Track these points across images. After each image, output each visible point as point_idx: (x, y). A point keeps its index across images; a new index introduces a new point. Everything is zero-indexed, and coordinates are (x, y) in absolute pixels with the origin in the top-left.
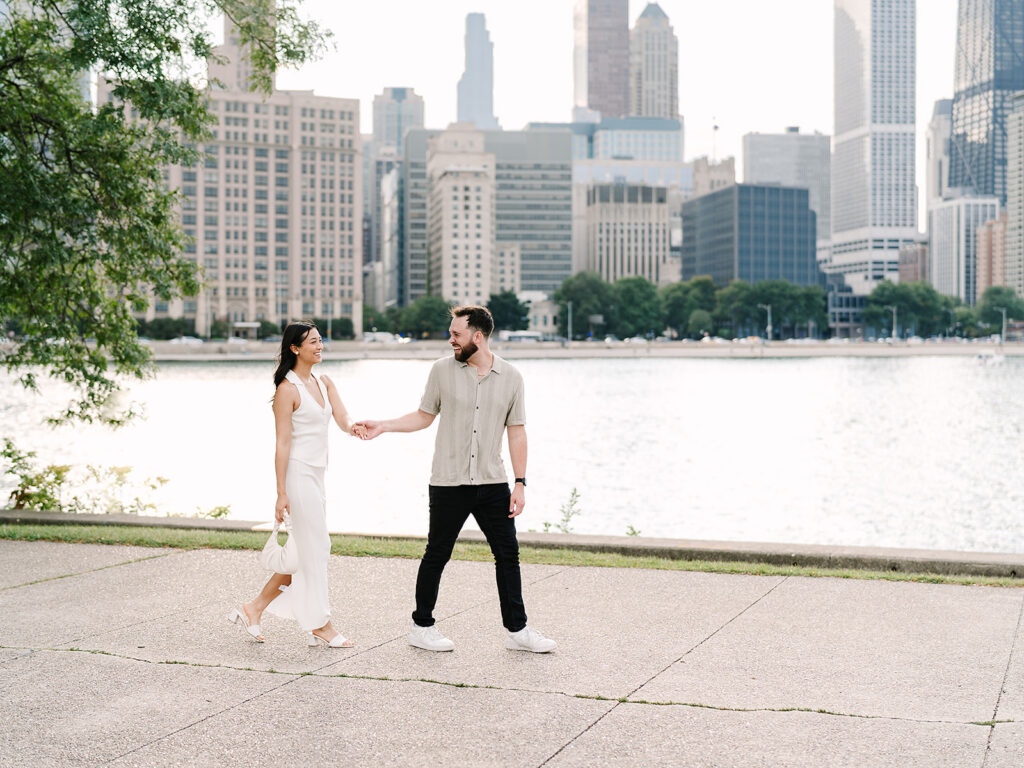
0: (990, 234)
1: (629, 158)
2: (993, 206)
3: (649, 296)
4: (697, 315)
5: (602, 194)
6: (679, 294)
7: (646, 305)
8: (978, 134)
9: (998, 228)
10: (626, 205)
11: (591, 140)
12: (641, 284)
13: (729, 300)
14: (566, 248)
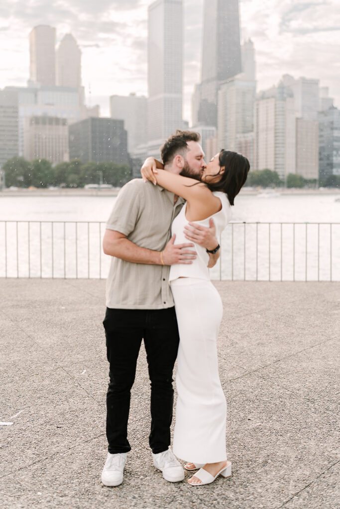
0: (211, 143)
1: (52, 105)
2: (213, 131)
3: (49, 168)
4: (72, 177)
5: (37, 121)
6: (65, 167)
7: (46, 172)
8: (211, 99)
9: (214, 140)
10: (47, 126)
11: (36, 96)
12: (45, 162)
13: (87, 169)
14: (16, 145)
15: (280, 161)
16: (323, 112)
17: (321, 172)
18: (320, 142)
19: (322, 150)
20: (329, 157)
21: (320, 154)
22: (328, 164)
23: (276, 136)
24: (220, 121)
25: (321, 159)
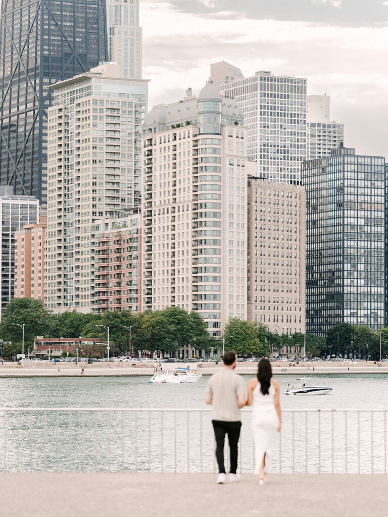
0: (29, 239)
15: (207, 287)
16: (315, 163)
17: (312, 315)
18: (310, 238)
19: (313, 258)
20: (333, 277)
21: (309, 268)
22: (331, 297)
23: (197, 224)
24: (51, 184)
25: (310, 284)
